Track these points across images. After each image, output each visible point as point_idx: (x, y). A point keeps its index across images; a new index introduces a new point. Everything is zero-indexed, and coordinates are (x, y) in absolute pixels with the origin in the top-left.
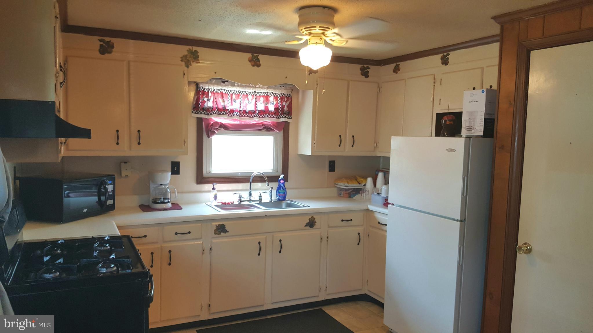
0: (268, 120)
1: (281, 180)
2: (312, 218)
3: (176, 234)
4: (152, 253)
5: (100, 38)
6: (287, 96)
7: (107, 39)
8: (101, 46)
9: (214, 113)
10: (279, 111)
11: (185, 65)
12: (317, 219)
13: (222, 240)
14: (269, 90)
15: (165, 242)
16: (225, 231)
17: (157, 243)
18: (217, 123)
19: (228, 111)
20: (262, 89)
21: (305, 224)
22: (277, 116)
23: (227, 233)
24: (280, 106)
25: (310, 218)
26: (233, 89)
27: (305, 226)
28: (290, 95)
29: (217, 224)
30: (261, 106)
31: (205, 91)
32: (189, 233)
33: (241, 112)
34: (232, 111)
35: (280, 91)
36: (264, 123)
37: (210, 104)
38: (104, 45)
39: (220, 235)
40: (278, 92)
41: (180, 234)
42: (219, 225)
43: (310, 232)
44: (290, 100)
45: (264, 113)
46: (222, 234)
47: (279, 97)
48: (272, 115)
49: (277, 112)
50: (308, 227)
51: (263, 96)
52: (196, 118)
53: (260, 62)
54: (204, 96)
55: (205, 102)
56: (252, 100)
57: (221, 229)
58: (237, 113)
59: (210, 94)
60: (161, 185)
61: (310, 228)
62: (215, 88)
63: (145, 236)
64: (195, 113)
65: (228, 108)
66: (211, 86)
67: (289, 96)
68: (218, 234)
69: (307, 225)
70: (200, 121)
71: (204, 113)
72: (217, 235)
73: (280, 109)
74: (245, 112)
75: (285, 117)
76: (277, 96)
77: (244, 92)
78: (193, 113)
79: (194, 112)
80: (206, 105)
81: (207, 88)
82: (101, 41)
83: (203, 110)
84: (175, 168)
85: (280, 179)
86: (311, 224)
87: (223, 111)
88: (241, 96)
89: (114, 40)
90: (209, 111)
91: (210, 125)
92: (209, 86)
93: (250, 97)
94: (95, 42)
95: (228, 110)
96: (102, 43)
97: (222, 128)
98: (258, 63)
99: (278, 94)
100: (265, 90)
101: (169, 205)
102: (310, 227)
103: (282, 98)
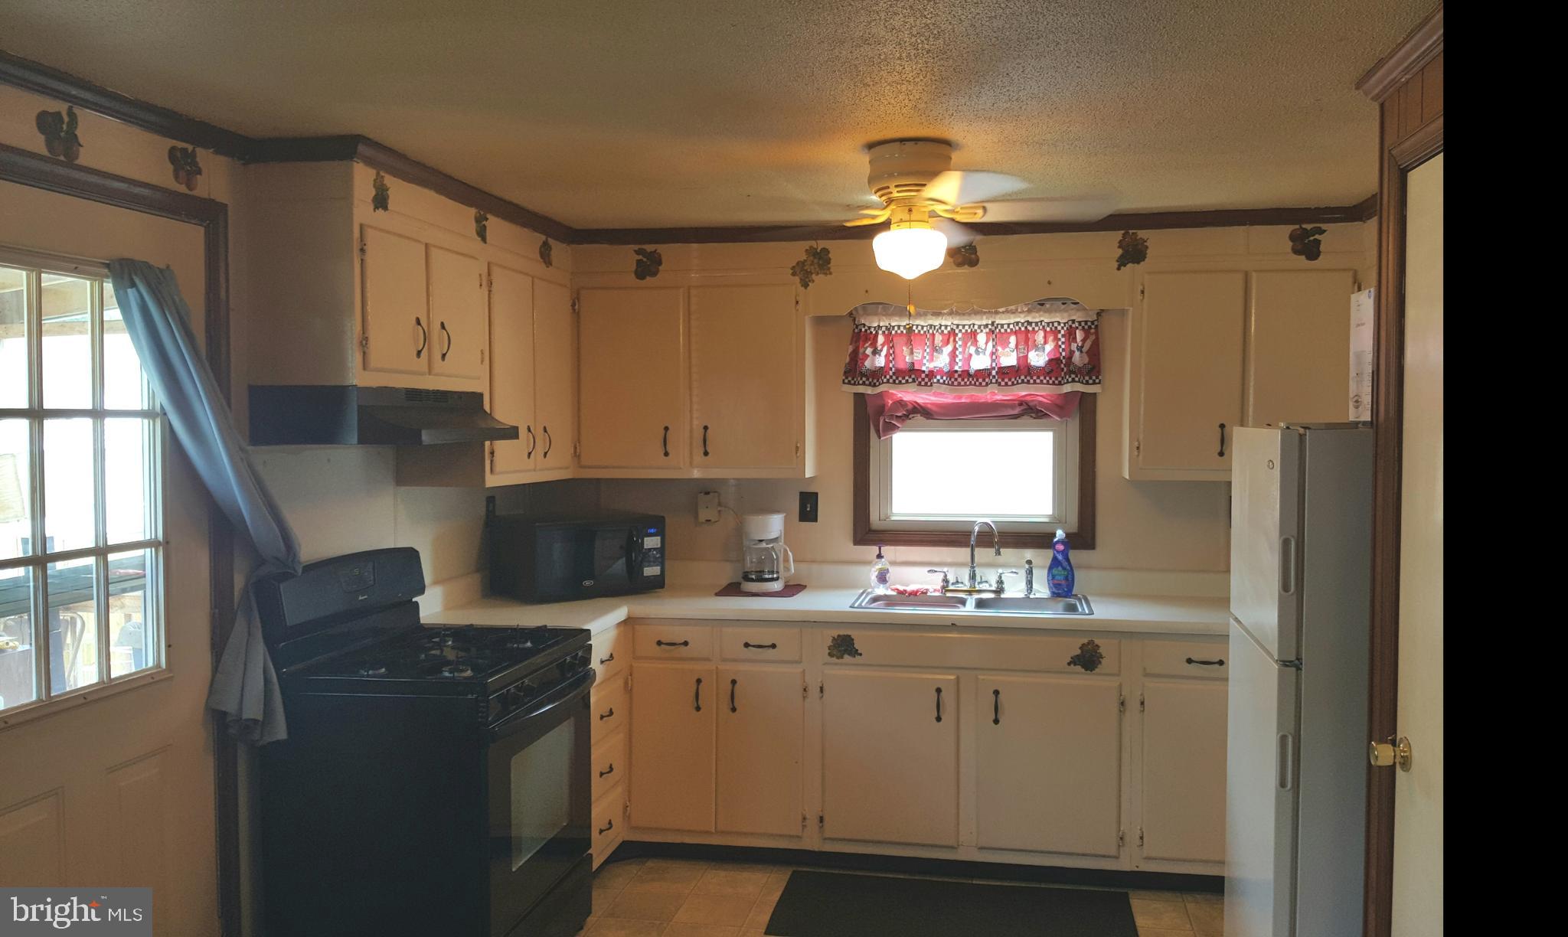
0: (1041, 392)
1: (1058, 542)
2: (1088, 643)
3: (747, 645)
4: (699, 681)
5: (636, 247)
6: (1086, 327)
7: (649, 248)
8: (639, 262)
9: (885, 380)
10: (1062, 366)
11: (800, 282)
12: (1105, 647)
13: (844, 670)
14: (1034, 314)
15: (724, 660)
16: (854, 653)
17: (708, 659)
18: (901, 403)
19: (923, 375)
20: (1012, 316)
21: (1069, 659)
22: (1056, 379)
23: (858, 657)
24: (1064, 354)
25: (1083, 645)
26: (936, 322)
27: (1069, 664)
28: (1093, 323)
29: (836, 633)
30: (1009, 359)
31: (871, 333)
32: (774, 646)
33: (956, 376)
34: (931, 374)
35: (1066, 315)
36: (1028, 398)
37: (880, 361)
38: (645, 260)
39: (840, 661)
40: (1061, 318)
41: (754, 646)
42: (839, 636)
43: (1081, 679)
44: (1093, 337)
45: (1022, 372)
46: (846, 656)
47: (1060, 332)
48: (1038, 378)
49: (1056, 369)
50: (1079, 668)
51: (1016, 333)
52: (852, 396)
53: (978, 254)
54: (867, 345)
55: (868, 356)
56: (986, 343)
57: (844, 646)
58: (938, 377)
59: (881, 339)
60: (761, 541)
61: (1083, 670)
62: (893, 324)
63: (686, 643)
64: (849, 383)
65: (924, 368)
66: (884, 321)
67: (1090, 327)
68: (838, 658)
69: (1074, 661)
70: (859, 398)
71: (864, 384)
72: (834, 660)
73: (1064, 361)
74: (966, 374)
75: (1073, 381)
76: (1056, 328)
77: (967, 327)
78: (844, 383)
79: (846, 381)
80: (867, 364)
81: (876, 325)
82: (638, 252)
83: (862, 375)
84: (808, 508)
85: (1056, 540)
86: (1088, 659)
87: (913, 374)
88: (960, 335)
89: (662, 249)
90: (876, 375)
91: (886, 408)
92: (879, 321)
93: (982, 338)
94: (627, 256)
95: (924, 371)
96: (640, 257)
97: (919, 415)
98: (973, 256)
99: (1059, 323)
100: (1022, 315)
101: (777, 586)
102: (1083, 667)
103: (1071, 334)
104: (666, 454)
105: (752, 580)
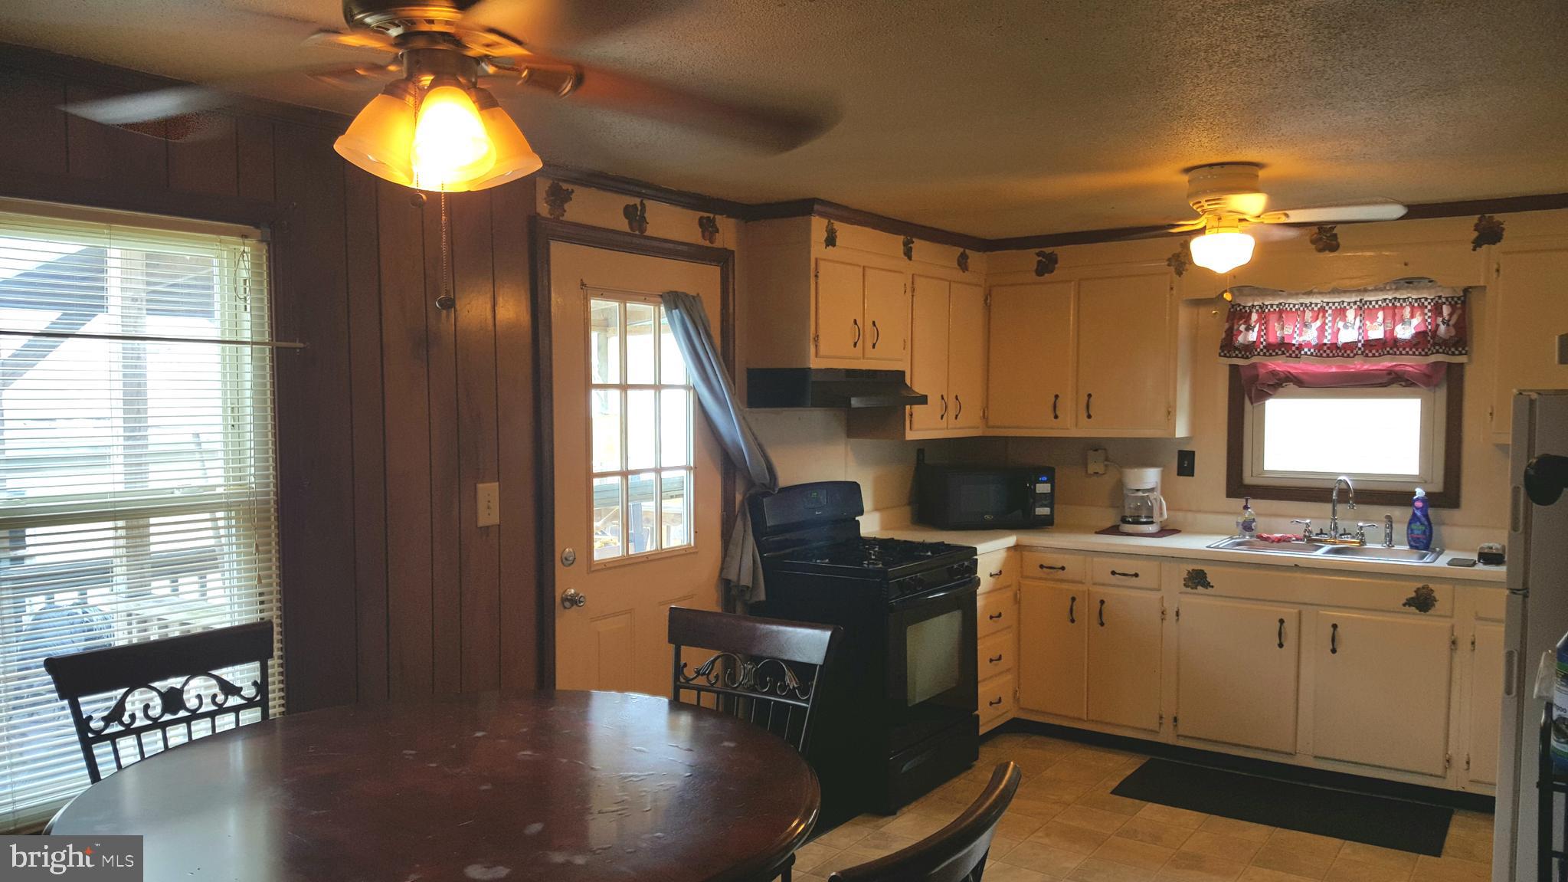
0: (1410, 363)
1: (1418, 499)
2: (1423, 588)
3: (1113, 573)
4: (1073, 599)
5: (1037, 250)
6: (1453, 302)
7: (1048, 250)
8: (1039, 262)
9: (1256, 353)
10: (1429, 338)
11: (1175, 271)
12: (1440, 591)
13: (1197, 599)
14: (1401, 291)
15: (1094, 584)
16: (1207, 585)
17: (1081, 582)
18: (1274, 373)
19: (1294, 348)
20: (1380, 293)
21: (1404, 601)
22: (1423, 350)
23: (1210, 589)
24: (1430, 327)
25: (1418, 589)
26: (1307, 301)
27: (1404, 605)
28: (1459, 298)
29: (1191, 567)
30: (1376, 333)
31: (1246, 311)
32: (1136, 575)
33: (1325, 348)
34: (1300, 347)
35: (1433, 291)
36: (1397, 369)
37: (1252, 336)
38: (1044, 260)
39: (1194, 591)
40: (1428, 294)
41: (1119, 574)
42: (1193, 570)
43: (1416, 619)
44: (1459, 312)
45: (1389, 345)
46: (1199, 588)
47: (1426, 307)
48: (1404, 349)
49: (1422, 341)
50: (1413, 609)
51: (1383, 309)
52: (1228, 368)
53: (1339, 240)
54: (1241, 322)
55: (1241, 332)
56: (1355, 318)
57: (1197, 579)
58: (1306, 350)
59: (1254, 317)
60: (1138, 490)
61: (1417, 611)
62: (1266, 303)
63: (1063, 568)
64: (1225, 356)
65: (1294, 342)
66: (1258, 301)
67: (1456, 303)
68: (1192, 588)
69: (1409, 603)
70: (1234, 369)
71: (1237, 356)
72: (1189, 590)
73: (1430, 334)
74: (1334, 346)
75: (1438, 352)
76: (1423, 303)
77: (1337, 304)
78: (1220, 356)
79: (1222, 354)
80: (1241, 339)
81: (1250, 304)
82: (1038, 254)
83: (1236, 348)
84: (1186, 463)
85: (1415, 498)
86: (1423, 601)
87: (1284, 348)
88: (1330, 312)
89: (1058, 250)
90: (1249, 349)
91: (1260, 377)
92: (1254, 301)
93: (1350, 314)
94: (1030, 258)
95: (1294, 345)
96: (1040, 258)
97: (1291, 383)
98: (1334, 242)
99: (1426, 299)
100: (1391, 293)
101: (1151, 529)
102: (1417, 608)
103: (1437, 310)
104: (1056, 417)
105: (1129, 523)
